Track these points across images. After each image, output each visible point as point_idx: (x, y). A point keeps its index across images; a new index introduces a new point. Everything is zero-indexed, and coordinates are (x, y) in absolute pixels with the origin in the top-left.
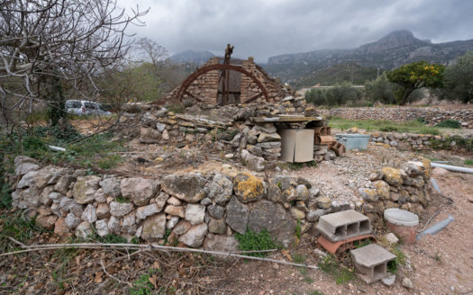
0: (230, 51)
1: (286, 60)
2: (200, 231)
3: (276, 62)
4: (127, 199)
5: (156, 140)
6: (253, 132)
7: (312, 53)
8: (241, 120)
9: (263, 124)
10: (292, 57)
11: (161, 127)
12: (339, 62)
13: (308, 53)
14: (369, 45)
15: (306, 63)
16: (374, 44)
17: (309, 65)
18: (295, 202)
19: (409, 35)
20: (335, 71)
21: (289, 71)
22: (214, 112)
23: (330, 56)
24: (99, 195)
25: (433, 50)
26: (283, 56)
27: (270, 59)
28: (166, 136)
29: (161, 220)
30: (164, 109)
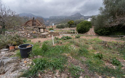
0: (34, 18)
1: (54, 18)
2: (29, 36)
3: (51, 18)
4: (22, 33)
5: (23, 30)
6: (36, 29)
7: (60, 16)
8: (34, 28)
9: (37, 28)
10: (56, 17)
11: (23, 29)
12: (67, 19)
13: (59, 16)
14: (72, 15)
15: (59, 19)
16: (74, 15)
17: (60, 19)
18: (39, 34)
19: (80, 14)
20: (65, 21)
21: (55, 20)
22: (31, 27)
23: (65, 17)
24: (19, 33)
25: (84, 17)
26: (54, 16)
27: (50, 17)
28: (24, 30)
29: (25, 35)
30: (23, 27)
